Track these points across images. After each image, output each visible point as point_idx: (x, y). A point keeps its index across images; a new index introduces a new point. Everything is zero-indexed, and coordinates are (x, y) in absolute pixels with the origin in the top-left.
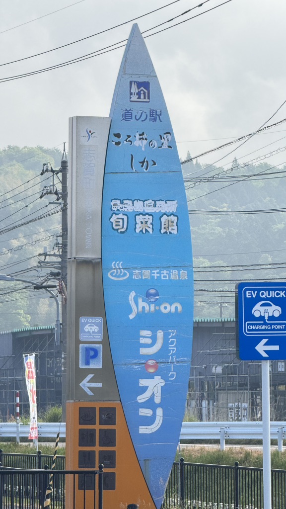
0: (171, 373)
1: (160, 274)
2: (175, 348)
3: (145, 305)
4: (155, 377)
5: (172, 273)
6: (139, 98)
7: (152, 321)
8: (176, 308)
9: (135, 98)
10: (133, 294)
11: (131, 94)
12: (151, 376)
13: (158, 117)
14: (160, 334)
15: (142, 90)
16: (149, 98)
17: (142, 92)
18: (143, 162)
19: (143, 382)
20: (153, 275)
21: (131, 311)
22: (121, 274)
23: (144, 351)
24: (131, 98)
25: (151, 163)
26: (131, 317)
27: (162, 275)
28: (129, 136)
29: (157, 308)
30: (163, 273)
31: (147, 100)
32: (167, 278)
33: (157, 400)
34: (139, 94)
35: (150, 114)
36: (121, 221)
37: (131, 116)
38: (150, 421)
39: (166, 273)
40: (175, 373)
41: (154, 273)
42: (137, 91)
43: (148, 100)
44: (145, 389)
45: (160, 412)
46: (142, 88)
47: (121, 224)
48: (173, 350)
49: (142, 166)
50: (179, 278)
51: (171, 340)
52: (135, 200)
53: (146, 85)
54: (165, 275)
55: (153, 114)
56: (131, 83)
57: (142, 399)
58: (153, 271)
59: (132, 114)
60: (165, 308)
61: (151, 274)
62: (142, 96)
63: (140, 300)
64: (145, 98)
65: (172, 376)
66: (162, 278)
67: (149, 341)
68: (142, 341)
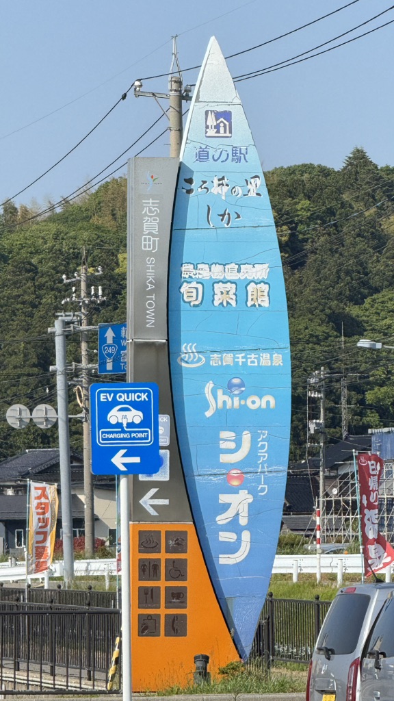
0: (260, 486)
1: (247, 359)
2: (266, 455)
3: (226, 398)
4: (240, 491)
5: (262, 357)
6: (218, 132)
8: (268, 402)
9: (212, 132)
10: (210, 386)
11: (207, 127)
13: (242, 156)
14: (247, 437)
15: (222, 122)
16: (230, 132)
17: (222, 125)
18: (223, 215)
19: (224, 498)
20: (236, 360)
21: (207, 407)
22: (195, 360)
23: (224, 458)
24: (206, 132)
25: (233, 216)
26: (208, 414)
27: (249, 360)
28: (204, 182)
29: (243, 402)
30: (251, 358)
31: (228, 134)
32: (256, 364)
33: (243, 521)
34: (217, 127)
35: (233, 153)
36: (194, 291)
37: (208, 156)
39: (255, 358)
40: (266, 486)
41: (238, 358)
42: (215, 124)
43: (230, 135)
45: (246, 536)
46: (222, 119)
47: (194, 294)
48: (264, 456)
49: (222, 220)
50: (272, 363)
51: (261, 443)
52: (212, 264)
54: (253, 359)
55: (236, 153)
56: (207, 113)
57: (222, 519)
58: (237, 355)
59: (208, 154)
60: (253, 402)
61: (234, 360)
62: (222, 130)
63: (220, 392)
64: (225, 132)
65: (262, 490)
66: (249, 364)
67: (232, 445)
68: (223, 445)
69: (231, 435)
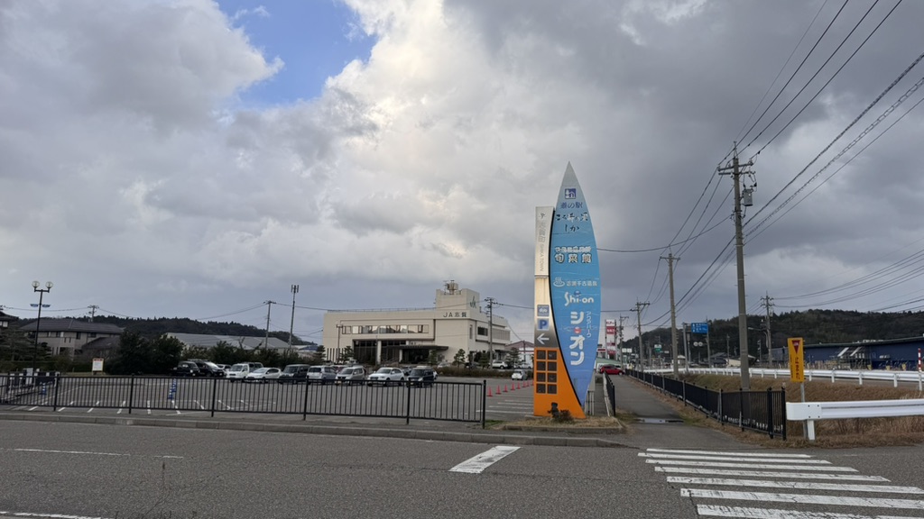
7: (579, 307)
9: (568, 197)
12: (577, 335)
14: (582, 314)
19: (573, 338)
21: (566, 302)
23: (573, 322)
26: (566, 305)
33: (581, 348)
38: (577, 358)
44: (574, 342)
45: (582, 354)
53: (574, 190)
57: (572, 347)
68: (572, 317)
69: (575, 313)
